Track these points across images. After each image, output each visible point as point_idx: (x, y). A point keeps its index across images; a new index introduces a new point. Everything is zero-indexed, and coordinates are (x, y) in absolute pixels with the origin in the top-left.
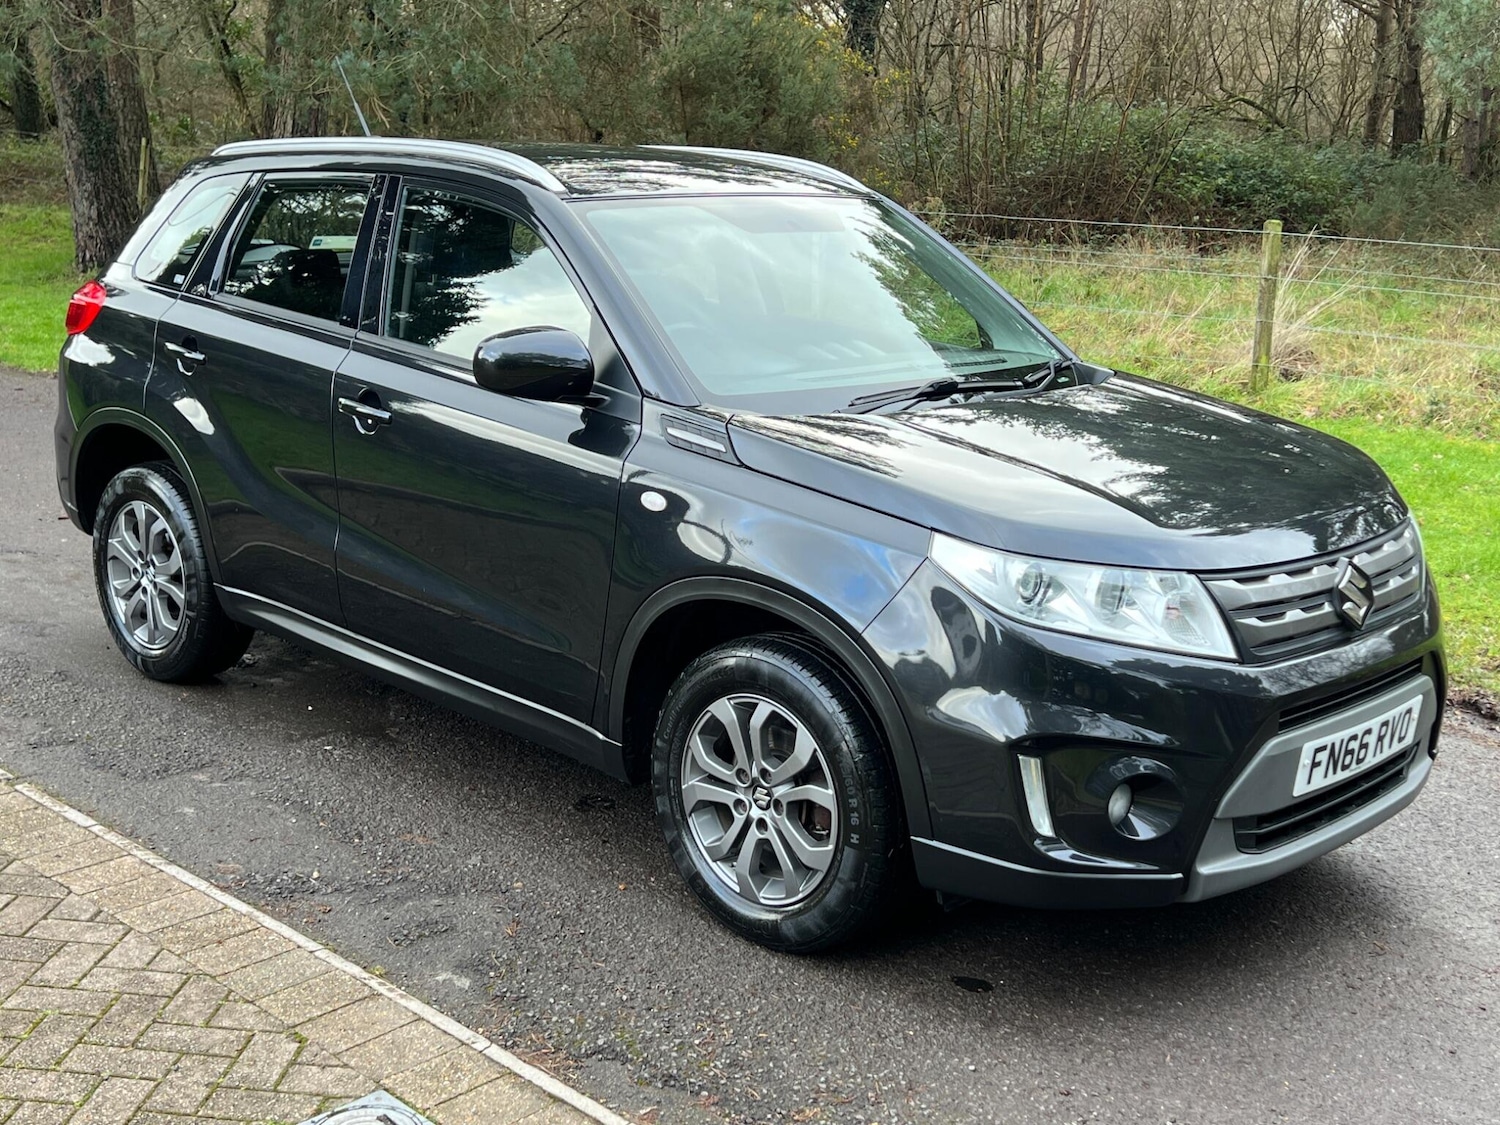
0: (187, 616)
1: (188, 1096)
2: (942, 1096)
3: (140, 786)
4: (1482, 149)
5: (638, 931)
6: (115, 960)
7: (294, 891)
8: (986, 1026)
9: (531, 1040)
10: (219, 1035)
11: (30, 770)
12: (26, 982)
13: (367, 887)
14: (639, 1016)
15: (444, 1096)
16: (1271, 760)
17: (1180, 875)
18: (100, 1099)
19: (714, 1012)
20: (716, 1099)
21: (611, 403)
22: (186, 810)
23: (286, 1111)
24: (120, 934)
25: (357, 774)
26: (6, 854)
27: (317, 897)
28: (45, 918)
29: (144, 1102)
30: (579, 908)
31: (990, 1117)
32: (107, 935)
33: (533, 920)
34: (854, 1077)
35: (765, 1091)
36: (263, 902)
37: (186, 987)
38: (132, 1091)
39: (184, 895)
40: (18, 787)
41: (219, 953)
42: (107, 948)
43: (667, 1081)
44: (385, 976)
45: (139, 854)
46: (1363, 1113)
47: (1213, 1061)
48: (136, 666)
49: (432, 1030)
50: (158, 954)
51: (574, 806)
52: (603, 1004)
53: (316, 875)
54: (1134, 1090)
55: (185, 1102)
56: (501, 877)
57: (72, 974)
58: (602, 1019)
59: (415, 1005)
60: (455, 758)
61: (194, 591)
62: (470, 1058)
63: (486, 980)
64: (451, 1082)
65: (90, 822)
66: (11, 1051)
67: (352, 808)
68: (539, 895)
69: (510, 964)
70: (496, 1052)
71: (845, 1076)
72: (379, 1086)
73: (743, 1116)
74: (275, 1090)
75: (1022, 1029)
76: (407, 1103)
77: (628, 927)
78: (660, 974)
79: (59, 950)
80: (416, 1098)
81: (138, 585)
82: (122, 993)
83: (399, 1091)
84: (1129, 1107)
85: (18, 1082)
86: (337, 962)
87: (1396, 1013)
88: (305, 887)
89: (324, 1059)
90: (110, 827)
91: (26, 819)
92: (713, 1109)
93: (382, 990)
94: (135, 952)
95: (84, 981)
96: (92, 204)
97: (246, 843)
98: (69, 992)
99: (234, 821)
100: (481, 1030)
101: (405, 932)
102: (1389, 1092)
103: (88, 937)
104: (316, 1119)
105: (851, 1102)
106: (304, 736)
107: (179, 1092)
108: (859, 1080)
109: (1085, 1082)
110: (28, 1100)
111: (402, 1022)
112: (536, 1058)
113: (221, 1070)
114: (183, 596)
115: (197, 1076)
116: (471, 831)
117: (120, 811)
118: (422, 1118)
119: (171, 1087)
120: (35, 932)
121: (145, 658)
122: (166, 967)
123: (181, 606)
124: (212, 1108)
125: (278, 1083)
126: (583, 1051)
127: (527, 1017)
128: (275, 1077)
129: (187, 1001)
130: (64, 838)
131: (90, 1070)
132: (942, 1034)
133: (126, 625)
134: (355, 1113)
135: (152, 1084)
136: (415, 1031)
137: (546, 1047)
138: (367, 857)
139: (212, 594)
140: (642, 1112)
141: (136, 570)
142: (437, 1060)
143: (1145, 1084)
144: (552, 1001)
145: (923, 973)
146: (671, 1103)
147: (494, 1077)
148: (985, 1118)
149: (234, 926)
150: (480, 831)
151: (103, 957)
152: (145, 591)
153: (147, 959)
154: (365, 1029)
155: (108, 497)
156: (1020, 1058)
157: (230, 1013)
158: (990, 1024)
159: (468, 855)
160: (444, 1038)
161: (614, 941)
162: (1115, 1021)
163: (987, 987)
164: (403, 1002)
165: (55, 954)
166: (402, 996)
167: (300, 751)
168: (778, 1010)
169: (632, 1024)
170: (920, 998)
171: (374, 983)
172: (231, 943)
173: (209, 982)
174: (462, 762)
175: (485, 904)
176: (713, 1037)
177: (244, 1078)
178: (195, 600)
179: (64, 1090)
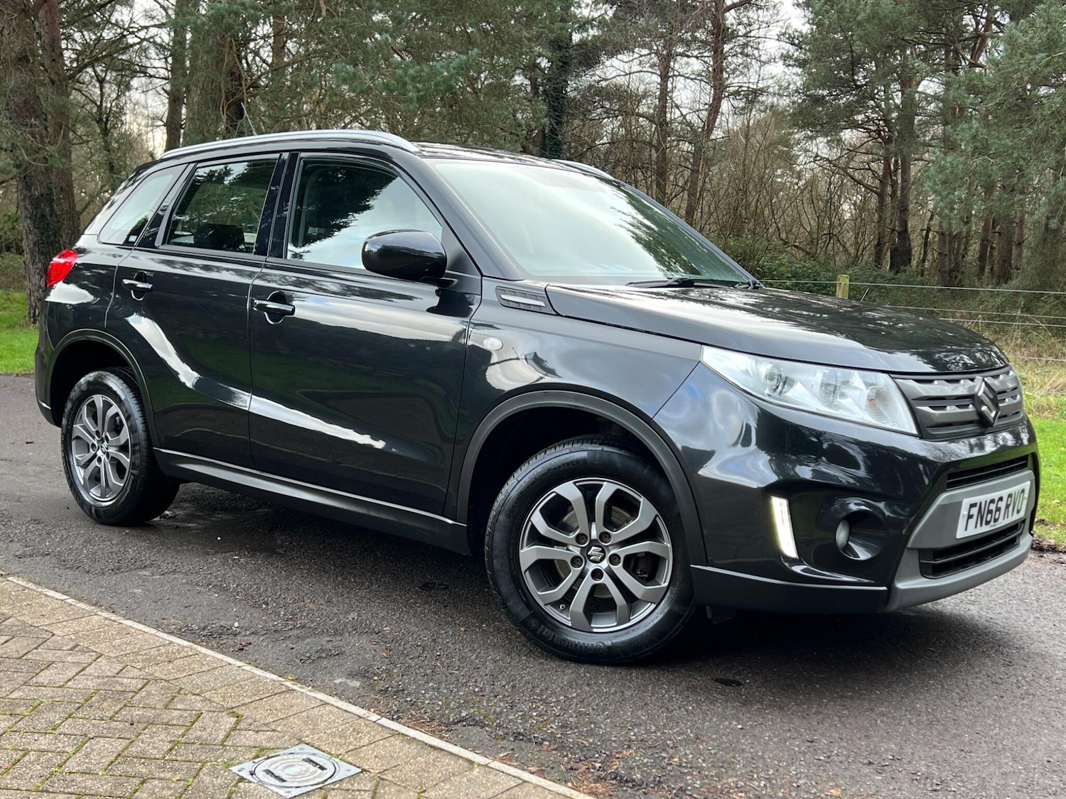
0: (132, 474)
1: (156, 748)
2: (721, 743)
3: (100, 578)
4: (950, 272)
5: (479, 653)
6: (92, 671)
7: (221, 634)
8: (744, 704)
9: (412, 714)
10: (176, 713)
11: (18, 570)
12: (25, 683)
13: (275, 631)
14: (488, 701)
15: (351, 747)
16: (943, 508)
17: (885, 588)
18: (88, 750)
19: (544, 697)
20: (555, 747)
21: (458, 283)
22: (136, 591)
23: (233, 756)
24: (94, 658)
25: (259, 570)
26: (3, 614)
27: (238, 638)
28: (36, 648)
29: (123, 751)
30: (434, 641)
31: (760, 754)
32: (85, 659)
33: (401, 648)
34: (654, 732)
35: (591, 741)
36: (199, 640)
37: (148, 686)
38: (112, 745)
39: (139, 637)
40: (9, 579)
41: (170, 667)
42: (85, 665)
43: (517, 736)
44: (297, 680)
45: (103, 614)
46: (1026, 751)
47: (911, 723)
48: (90, 515)
49: (336, 709)
50: (124, 668)
51: (420, 588)
52: (461, 693)
53: (236, 624)
54: (859, 739)
55: (155, 752)
56: (374, 625)
57: (61, 679)
58: (462, 701)
59: (321, 696)
60: (329, 562)
61: (138, 455)
62: (367, 726)
63: (372, 681)
64: (356, 739)
65: (65, 597)
66: (16, 723)
67: (259, 589)
68: (403, 634)
69: (389, 672)
70: (385, 722)
71: (648, 732)
72: (300, 741)
73: (577, 756)
74: (222, 745)
75: (769, 706)
76: (324, 751)
77: (473, 651)
78: (500, 677)
79: (49, 666)
80: (330, 748)
81: (95, 456)
82: (98, 690)
83: (316, 745)
84: (860, 749)
85: (24, 740)
86: (259, 672)
87: (1031, 697)
88: (230, 632)
89: (257, 727)
90: (80, 600)
91: (17, 596)
92: (554, 752)
93: (295, 687)
94: (106, 668)
95: (69, 683)
96: (42, 277)
97: (182, 609)
98: (60, 689)
99: (171, 596)
100: (372, 710)
101: (308, 655)
102: (1041, 740)
103: (69, 659)
104: (256, 760)
105: (655, 747)
106: (217, 552)
107: (149, 745)
108: (659, 734)
109: (823, 734)
110: (32, 750)
111: (313, 706)
112: (418, 724)
113: (180, 733)
114: (129, 460)
115: (162, 736)
116: (347, 601)
117: (86, 592)
118: (337, 760)
119: (142, 743)
120: (29, 656)
121: (97, 509)
122: (131, 676)
123: (127, 467)
124: (176, 755)
125: (224, 741)
126: (451, 720)
127: (407, 701)
128: (221, 737)
129: (149, 694)
130: (46, 606)
131: (79, 733)
132: (713, 709)
133: (84, 487)
134: (285, 757)
135: (128, 741)
136: (322, 710)
137: (423, 718)
138: (273, 616)
139: (151, 455)
140: (501, 755)
141: (93, 445)
142: (343, 727)
143: (866, 736)
144: (423, 692)
145: (690, 676)
146: (522, 749)
147: (386, 736)
148: (757, 754)
149: (179, 653)
150: (354, 600)
151: (82, 670)
152: (99, 460)
153: (116, 671)
154: (285, 709)
155: (74, 394)
156: (772, 722)
157: (182, 701)
158: (745, 703)
159: (347, 613)
160: (345, 714)
161: (462, 659)
162: (835, 702)
163: (739, 684)
164: (312, 694)
165: (46, 668)
166: (310, 691)
167: (217, 559)
168: (591, 696)
169: (485, 704)
170: (693, 689)
171: (289, 684)
172: (177, 662)
173: (163, 683)
174: (335, 565)
175: (364, 640)
176: (546, 711)
177: (198, 738)
178: (138, 462)
179: (60, 745)
